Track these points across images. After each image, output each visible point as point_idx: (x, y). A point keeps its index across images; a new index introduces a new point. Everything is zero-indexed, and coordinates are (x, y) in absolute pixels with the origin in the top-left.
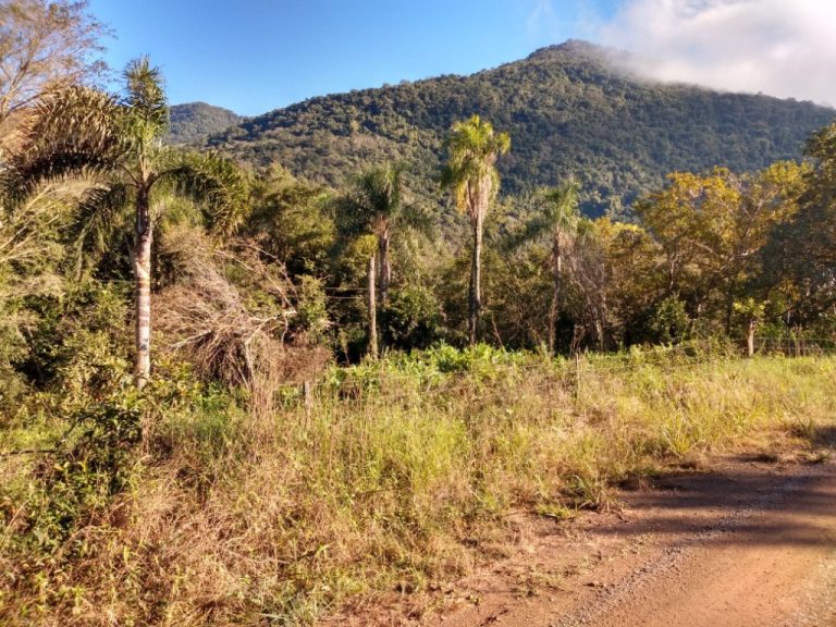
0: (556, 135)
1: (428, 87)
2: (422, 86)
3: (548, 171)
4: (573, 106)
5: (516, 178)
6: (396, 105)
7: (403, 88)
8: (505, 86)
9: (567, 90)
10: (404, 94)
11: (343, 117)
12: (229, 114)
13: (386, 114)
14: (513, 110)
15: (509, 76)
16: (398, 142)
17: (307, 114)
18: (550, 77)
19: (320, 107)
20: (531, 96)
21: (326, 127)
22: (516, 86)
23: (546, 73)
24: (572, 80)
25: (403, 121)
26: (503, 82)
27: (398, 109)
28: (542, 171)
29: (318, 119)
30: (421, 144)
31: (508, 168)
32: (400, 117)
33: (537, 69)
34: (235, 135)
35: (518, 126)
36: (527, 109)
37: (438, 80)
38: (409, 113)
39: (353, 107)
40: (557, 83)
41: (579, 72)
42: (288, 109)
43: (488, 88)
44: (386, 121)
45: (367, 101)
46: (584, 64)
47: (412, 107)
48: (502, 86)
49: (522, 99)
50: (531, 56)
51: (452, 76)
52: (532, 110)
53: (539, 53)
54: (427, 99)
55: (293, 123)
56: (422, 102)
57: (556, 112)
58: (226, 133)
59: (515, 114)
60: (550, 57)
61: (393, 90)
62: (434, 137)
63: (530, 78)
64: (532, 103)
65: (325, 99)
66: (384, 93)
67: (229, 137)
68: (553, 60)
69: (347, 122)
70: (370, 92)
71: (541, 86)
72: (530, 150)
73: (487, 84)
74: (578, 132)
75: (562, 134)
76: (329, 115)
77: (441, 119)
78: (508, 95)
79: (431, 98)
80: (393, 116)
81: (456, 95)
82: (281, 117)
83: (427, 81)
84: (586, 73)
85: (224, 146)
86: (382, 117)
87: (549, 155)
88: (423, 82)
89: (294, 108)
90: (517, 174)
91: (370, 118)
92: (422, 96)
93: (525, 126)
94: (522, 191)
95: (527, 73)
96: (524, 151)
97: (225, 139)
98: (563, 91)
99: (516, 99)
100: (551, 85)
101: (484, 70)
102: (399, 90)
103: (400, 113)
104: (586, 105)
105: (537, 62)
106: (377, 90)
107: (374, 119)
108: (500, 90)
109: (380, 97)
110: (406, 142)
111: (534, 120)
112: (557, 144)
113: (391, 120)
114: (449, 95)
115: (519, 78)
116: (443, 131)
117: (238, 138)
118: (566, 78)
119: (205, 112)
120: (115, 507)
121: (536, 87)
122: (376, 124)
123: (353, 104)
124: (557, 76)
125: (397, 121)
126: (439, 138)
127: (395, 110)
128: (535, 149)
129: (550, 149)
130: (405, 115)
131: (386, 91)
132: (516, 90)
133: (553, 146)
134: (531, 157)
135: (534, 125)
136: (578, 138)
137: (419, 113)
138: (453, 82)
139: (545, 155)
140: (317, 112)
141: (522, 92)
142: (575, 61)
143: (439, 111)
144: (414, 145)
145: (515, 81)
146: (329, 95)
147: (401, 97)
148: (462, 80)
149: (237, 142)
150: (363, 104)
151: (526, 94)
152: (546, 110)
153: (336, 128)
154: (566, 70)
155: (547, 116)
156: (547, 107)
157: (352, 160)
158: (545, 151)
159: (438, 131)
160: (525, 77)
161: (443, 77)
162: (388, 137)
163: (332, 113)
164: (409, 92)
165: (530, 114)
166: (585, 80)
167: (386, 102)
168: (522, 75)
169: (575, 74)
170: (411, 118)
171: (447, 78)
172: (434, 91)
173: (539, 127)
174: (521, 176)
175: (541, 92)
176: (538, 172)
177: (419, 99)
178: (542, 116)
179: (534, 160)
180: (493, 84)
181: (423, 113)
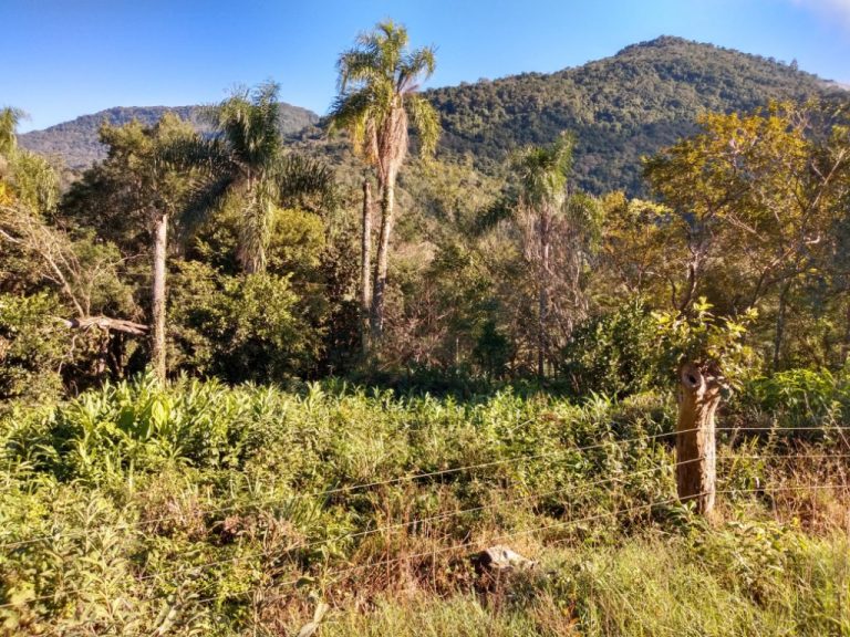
0: (642, 135)
1: (506, 85)
2: (501, 84)
3: (631, 173)
4: (662, 105)
5: (595, 180)
6: (473, 103)
7: (482, 86)
8: (590, 84)
9: (656, 88)
10: (482, 93)
12: (309, 114)
13: (462, 113)
14: (597, 109)
15: (594, 74)
16: (473, 141)
18: (638, 74)
20: (616, 95)
22: (601, 85)
23: (634, 70)
24: (663, 78)
25: (479, 120)
26: (587, 80)
27: (475, 108)
28: (624, 173)
30: (497, 143)
31: (587, 169)
32: (476, 116)
33: (625, 67)
34: (310, 134)
36: (612, 108)
37: (518, 78)
38: (486, 112)
40: (644, 82)
41: (670, 69)
43: (570, 86)
44: (461, 120)
45: (443, 99)
46: (677, 62)
47: (490, 106)
48: (586, 84)
49: (606, 97)
50: (620, 53)
51: (533, 74)
52: (616, 109)
53: (629, 50)
54: (506, 97)
56: (499, 101)
57: (642, 111)
58: (302, 133)
59: (599, 113)
60: (639, 54)
61: (470, 88)
62: (510, 137)
63: (616, 75)
64: (617, 102)
66: (461, 91)
67: (304, 136)
68: (643, 57)
70: (447, 90)
71: (628, 84)
72: (612, 151)
73: (570, 81)
74: (666, 132)
75: (648, 134)
78: (592, 94)
79: (510, 97)
80: (469, 115)
81: (536, 94)
83: (507, 79)
84: (678, 70)
85: (297, 145)
86: (457, 116)
87: (632, 156)
88: (503, 81)
90: (597, 176)
91: (445, 117)
92: (500, 95)
93: (608, 125)
95: (613, 70)
96: (605, 152)
97: (300, 138)
98: (652, 88)
99: (599, 97)
100: (639, 83)
101: (568, 68)
102: (476, 88)
103: (477, 112)
104: (677, 104)
105: (624, 59)
106: (454, 88)
107: (449, 118)
108: (584, 88)
109: (457, 95)
110: (481, 142)
111: (620, 119)
112: (643, 144)
113: (466, 119)
114: (529, 93)
115: (604, 75)
116: (520, 130)
117: (312, 137)
118: (656, 76)
119: (286, 113)
121: (622, 85)
122: (451, 123)
124: (647, 73)
125: (473, 120)
126: (516, 137)
127: (471, 108)
128: (618, 149)
129: (634, 149)
130: (481, 114)
131: (463, 89)
132: (600, 89)
133: (637, 147)
134: (613, 158)
135: (619, 126)
136: (665, 138)
137: (496, 112)
138: (534, 80)
139: (629, 156)
141: (607, 90)
142: (667, 58)
143: (516, 110)
144: (489, 145)
145: (600, 79)
147: (478, 96)
148: (544, 78)
149: (311, 141)
150: (439, 103)
151: (611, 92)
152: (632, 109)
154: (656, 67)
155: (633, 116)
156: (634, 105)
158: (629, 152)
159: (515, 131)
160: (611, 75)
161: (524, 75)
162: (463, 136)
164: (486, 89)
165: (615, 114)
166: (677, 78)
167: (462, 100)
168: (608, 73)
169: (666, 71)
170: (488, 117)
171: (527, 76)
172: (514, 89)
173: (623, 127)
174: (601, 178)
175: (628, 90)
176: (620, 174)
177: (497, 97)
178: (628, 115)
179: (616, 161)
180: (576, 82)
181: (501, 112)
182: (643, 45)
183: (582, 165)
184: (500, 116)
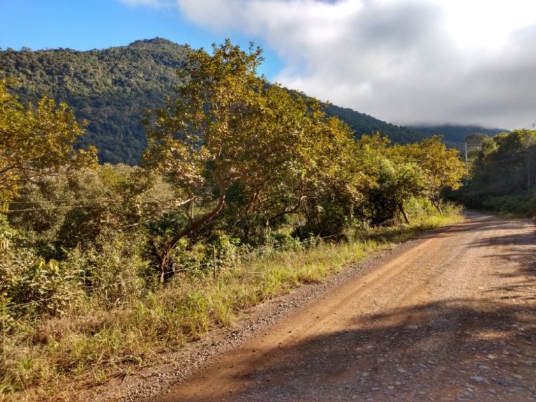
0: (143, 96)
1: (46, 55)
2: (42, 53)
3: (137, 120)
4: (157, 79)
5: (112, 123)
6: (17, 65)
7: (25, 52)
8: (108, 60)
9: (153, 68)
10: (25, 57)
14: (114, 77)
15: (112, 55)
18: (141, 58)
20: (127, 70)
22: (116, 62)
23: (139, 56)
24: (157, 62)
25: (24, 77)
26: (107, 58)
27: (20, 69)
31: (107, 116)
32: (21, 74)
33: (133, 53)
36: (124, 78)
37: (56, 51)
38: (30, 72)
40: (145, 63)
41: (161, 58)
46: (165, 54)
47: (32, 68)
48: (106, 61)
49: (120, 71)
50: (131, 44)
52: (127, 79)
53: (137, 42)
54: (45, 63)
56: (40, 65)
57: (144, 81)
59: (115, 80)
60: (143, 46)
61: (15, 53)
63: (127, 58)
64: (127, 74)
68: (144, 48)
74: (158, 96)
77: (57, 78)
78: (110, 67)
79: (48, 63)
80: (14, 73)
81: (69, 63)
84: (166, 59)
90: (114, 121)
92: (41, 61)
93: (121, 89)
96: (119, 106)
98: (150, 68)
99: (115, 70)
100: (141, 64)
103: (22, 71)
104: (166, 80)
105: (132, 48)
108: (105, 63)
111: (129, 85)
114: (64, 62)
116: (57, 87)
118: (153, 61)
124: (147, 58)
127: (17, 68)
128: (127, 104)
129: (138, 105)
130: (25, 73)
132: (116, 65)
133: (141, 103)
134: (124, 110)
135: (129, 90)
136: (158, 99)
137: (38, 73)
138: (68, 53)
139: (135, 109)
141: (120, 66)
142: (159, 51)
143: (54, 72)
145: (116, 58)
147: (22, 59)
148: (76, 53)
151: (123, 67)
152: (138, 79)
154: (153, 55)
155: (138, 84)
156: (139, 77)
160: (123, 57)
164: (29, 55)
165: (126, 82)
166: (166, 64)
167: (8, 61)
168: (121, 55)
169: (159, 59)
170: (31, 75)
171: (64, 51)
172: (51, 58)
173: (132, 90)
174: (117, 122)
175: (135, 67)
177: (38, 62)
178: (135, 83)
179: (126, 112)
180: (99, 59)
181: (41, 73)
182: (145, 41)
183: (102, 114)
184: (41, 76)
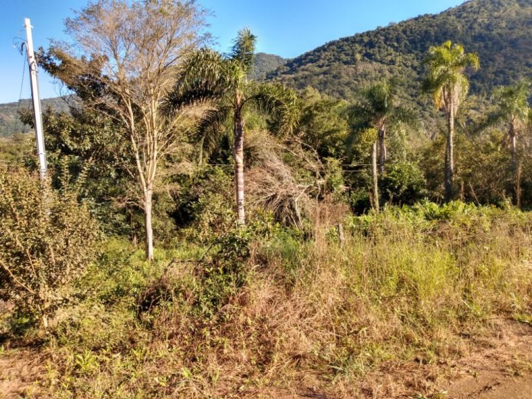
11: (350, 52)
12: (278, 58)
13: (379, 47)
16: (388, 65)
17: (327, 53)
19: (335, 47)
21: (339, 60)
28: (496, 75)
29: (334, 55)
30: (405, 64)
34: (282, 71)
35: (477, 45)
39: (357, 45)
42: (315, 51)
43: (453, 21)
44: (379, 51)
45: (366, 39)
51: (426, 15)
55: (318, 60)
58: (277, 70)
62: (413, 59)
65: (338, 42)
66: (378, 33)
67: (279, 73)
69: (353, 55)
70: (368, 33)
71: (496, 14)
72: (486, 62)
73: (453, 17)
75: (512, 47)
76: (341, 52)
82: (310, 57)
83: (408, 21)
85: (276, 79)
86: (376, 49)
87: (502, 64)
88: (405, 22)
89: (318, 50)
91: (368, 51)
94: (481, 91)
95: (484, 6)
97: (276, 74)
101: (450, 8)
102: (388, 29)
106: (373, 32)
107: (371, 51)
109: (375, 36)
110: (394, 64)
112: (509, 55)
113: (382, 50)
115: (477, 10)
117: (284, 73)
119: (264, 59)
120: (240, 295)
121: (491, 15)
122: (373, 55)
123: (357, 42)
125: (387, 50)
126: (417, 59)
131: (379, 31)
140: (333, 51)
144: (399, 66)
146: (341, 39)
149: (283, 76)
150: (364, 42)
153: (345, 60)
157: (357, 80)
158: (499, 62)
159: (417, 55)
161: (420, 17)
162: (381, 62)
163: (343, 50)
176: (493, 76)
